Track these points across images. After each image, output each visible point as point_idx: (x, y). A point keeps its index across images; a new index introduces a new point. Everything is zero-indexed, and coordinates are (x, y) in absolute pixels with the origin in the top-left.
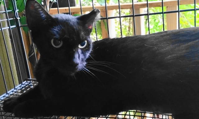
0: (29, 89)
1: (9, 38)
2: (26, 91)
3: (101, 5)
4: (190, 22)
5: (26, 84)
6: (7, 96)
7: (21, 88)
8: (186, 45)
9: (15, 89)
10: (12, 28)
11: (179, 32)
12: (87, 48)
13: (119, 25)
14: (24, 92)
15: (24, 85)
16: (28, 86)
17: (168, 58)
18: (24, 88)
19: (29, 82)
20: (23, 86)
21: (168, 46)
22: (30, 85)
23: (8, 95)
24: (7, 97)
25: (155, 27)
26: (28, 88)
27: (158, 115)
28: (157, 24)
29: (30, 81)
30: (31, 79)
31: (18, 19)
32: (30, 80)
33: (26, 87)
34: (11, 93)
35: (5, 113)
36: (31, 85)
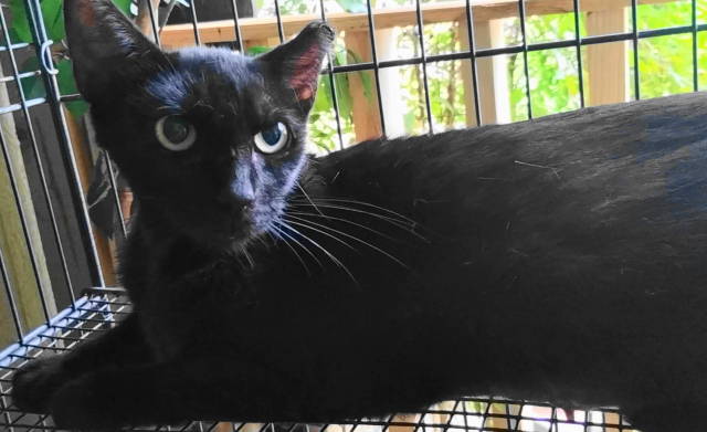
0: (100, 325)
1: (15, 136)
2: (87, 334)
3: (349, 11)
4: (672, 64)
5: (88, 306)
6: (22, 352)
7: (71, 321)
8: (666, 159)
9: (49, 327)
10: (30, 108)
11: (639, 112)
12: (287, 153)
13: (412, 79)
14: (83, 338)
15: (80, 310)
16: (94, 314)
17: (603, 209)
18: (81, 323)
19: (98, 299)
20: (76, 315)
21: (599, 162)
22: (101, 309)
23: (24, 348)
24: (23, 358)
25: (545, 83)
26: (94, 322)
27: (569, 413)
28: (549, 74)
29: (102, 296)
30: (104, 287)
31: (51, 76)
32: (101, 293)
33: (89, 318)
34: (37, 342)
35: (20, 414)
36: (106, 313)
